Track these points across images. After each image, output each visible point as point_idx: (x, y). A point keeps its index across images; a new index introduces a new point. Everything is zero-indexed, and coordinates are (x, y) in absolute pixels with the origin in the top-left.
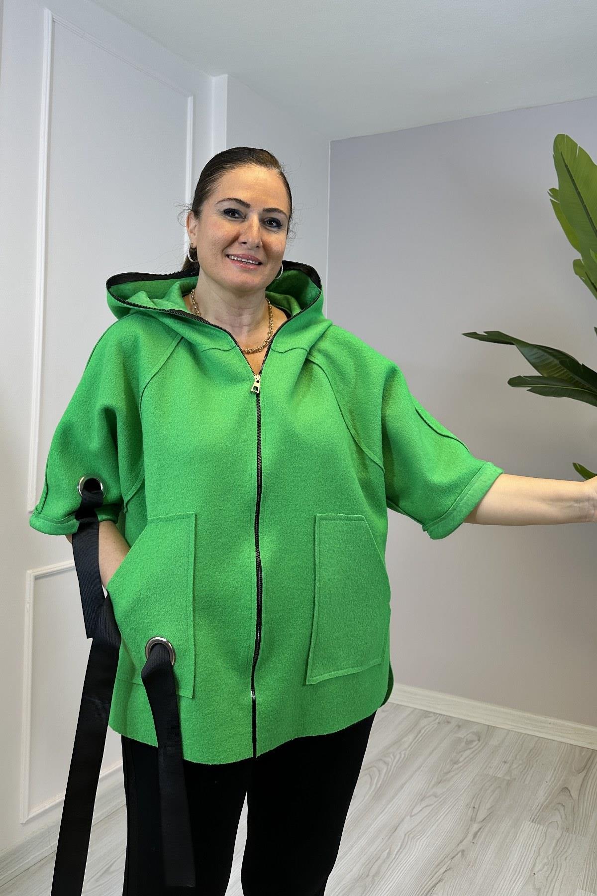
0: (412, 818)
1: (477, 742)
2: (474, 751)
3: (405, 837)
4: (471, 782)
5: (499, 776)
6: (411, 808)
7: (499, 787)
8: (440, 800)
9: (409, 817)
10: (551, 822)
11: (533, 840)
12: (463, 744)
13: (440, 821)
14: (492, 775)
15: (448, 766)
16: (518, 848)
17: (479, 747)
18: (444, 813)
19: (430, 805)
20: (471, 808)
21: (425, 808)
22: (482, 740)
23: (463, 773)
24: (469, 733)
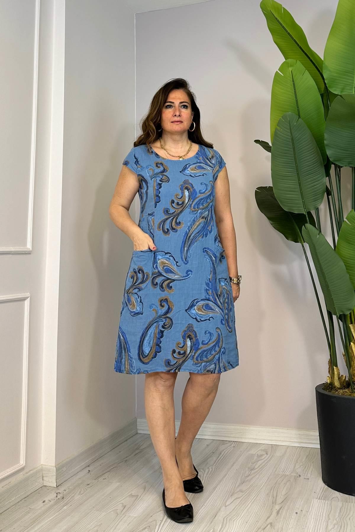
0: (227, 507)
1: (266, 455)
2: (265, 461)
3: (224, 520)
4: (267, 480)
5: (286, 474)
6: (224, 501)
7: (289, 481)
8: (247, 493)
9: (224, 507)
10: (333, 498)
11: (323, 510)
12: (255, 458)
13: (249, 505)
14: (282, 474)
15: (247, 473)
16: (313, 516)
17: (267, 459)
18: (252, 501)
19: (239, 498)
20: (271, 496)
21: (235, 501)
22: (269, 454)
23: (260, 475)
24: (259, 451)
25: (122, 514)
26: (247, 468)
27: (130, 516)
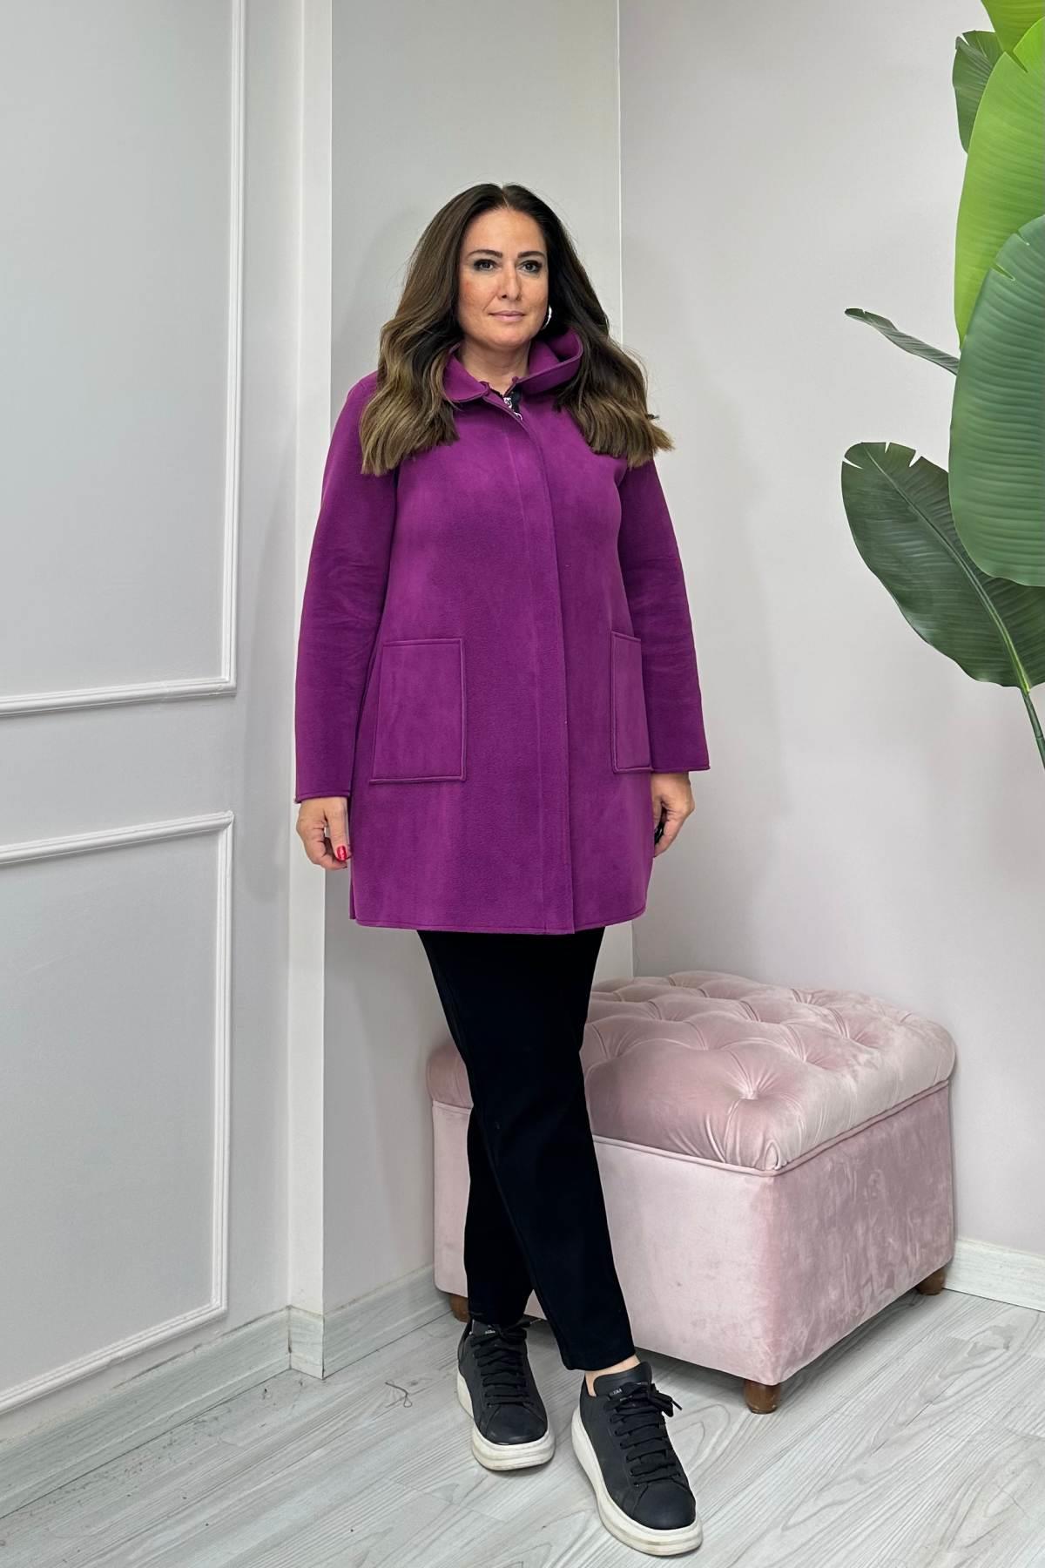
0: (787, 1533)
1: (1004, 1350)
2: (990, 1372)
5: (1038, 1434)
8: (871, 1490)
9: (779, 1530)
12: (963, 1355)
13: (859, 1540)
14: (1022, 1432)
15: (910, 1410)
18: (877, 1520)
19: (842, 1502)
20: (946, 1515)
21: (824, 1511)
22: (1015, 1345)
23: (945, 1427)
24: (987, 1329)
25: (463, 1504)
26: (917, 1394)
27: (482, 1516)
